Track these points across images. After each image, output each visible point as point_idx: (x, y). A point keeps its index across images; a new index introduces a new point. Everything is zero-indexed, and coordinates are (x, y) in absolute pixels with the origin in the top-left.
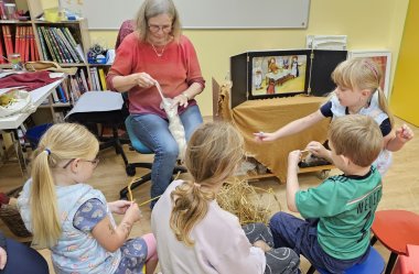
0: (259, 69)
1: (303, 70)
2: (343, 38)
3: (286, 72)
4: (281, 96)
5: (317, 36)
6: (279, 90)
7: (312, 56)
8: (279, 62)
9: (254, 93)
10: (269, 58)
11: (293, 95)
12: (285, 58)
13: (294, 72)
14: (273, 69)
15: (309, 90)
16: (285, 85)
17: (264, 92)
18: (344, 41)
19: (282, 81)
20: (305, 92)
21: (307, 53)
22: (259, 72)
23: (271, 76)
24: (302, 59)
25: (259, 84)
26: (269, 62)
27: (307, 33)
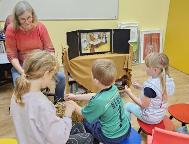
0: (85, 39)
1: (108, 40)
3: (99, 41)
4: (98, 53)
5: (123, 23)
6: (96, 50)
7: (113, 32)
8: (96, 35)
9: (83, 52)
10: (90, 33)
11: (104, 53)
12: (99, 33)
13: (104, 41)
14: (93, 39)
15: (113, 50)
16: (100, 48)
17: (89, 52)
18: (137, 25)
19: (98, 46)
20: (111, 51)
22: (85, 41)
23: (92, 43)
24: (108, 34)
25: (85, 47)
26: (90, 36)
27: (118, 22)
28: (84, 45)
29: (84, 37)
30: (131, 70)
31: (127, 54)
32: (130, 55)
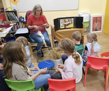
0: (62, 22)
1: (73, 22)
2: (89, 12)
3: (68, 23)
4: (68, 28)
5: (81, 12)
6: (67, 27)
7: (75, 18)
8: (67, 20)
9: (61, 28)
11: (71, 28)
13: (71, 22)
14: (65, 22)
15: (75, 27)
16: (69, 26)
17: (63, 28)
19: (68, 25)
21: (74, 17)
22: (62, 23)
23: (65, 23)
24: (73, 19)
25: (62, 25)
26: (64, 20)
28: (61, 25)
29: (61, 21)
30: (83, 36)
31: (82, 29)
32: (83, 29)
